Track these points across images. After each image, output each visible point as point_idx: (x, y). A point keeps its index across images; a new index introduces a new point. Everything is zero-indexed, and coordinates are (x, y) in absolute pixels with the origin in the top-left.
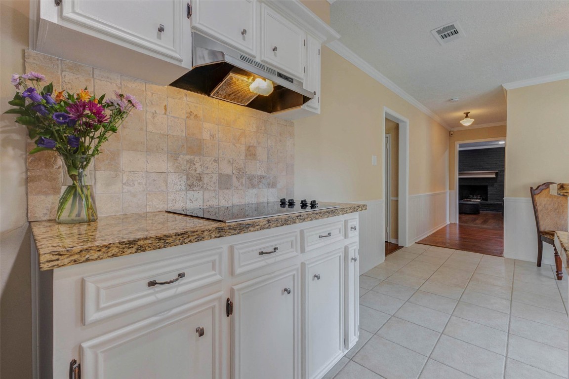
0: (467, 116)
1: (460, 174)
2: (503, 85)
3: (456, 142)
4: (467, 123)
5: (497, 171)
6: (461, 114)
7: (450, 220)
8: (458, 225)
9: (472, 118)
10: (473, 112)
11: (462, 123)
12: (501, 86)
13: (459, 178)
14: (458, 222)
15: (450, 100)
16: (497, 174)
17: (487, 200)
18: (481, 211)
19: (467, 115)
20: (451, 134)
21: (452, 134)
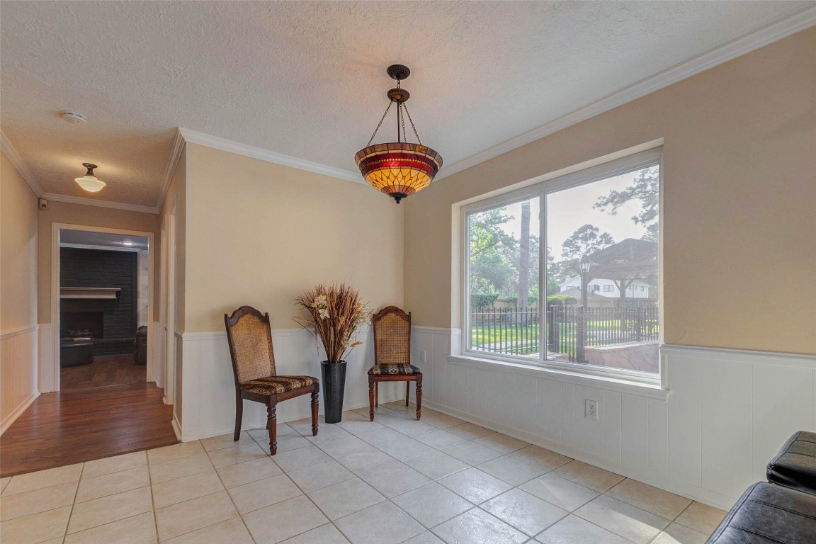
0: (90, 173)
1: (62, 292)
2: (180, 128)
3: (54, 224)
4: (91, 185)
5: (119, 289)
6: (76, 163)
7: (39, 388)
8: (59, 393)
9: (101, 178)
10: (104, 168)
11: (80, 184)
12: (177, 130)
13: (61, 299)
14: (59, 389)
15: (62, 114)
16: (118, 293)
17: (101, 337)
18: (95, 357)
19: (90, 169)
20: (40, 205)
21: (44, 205)
